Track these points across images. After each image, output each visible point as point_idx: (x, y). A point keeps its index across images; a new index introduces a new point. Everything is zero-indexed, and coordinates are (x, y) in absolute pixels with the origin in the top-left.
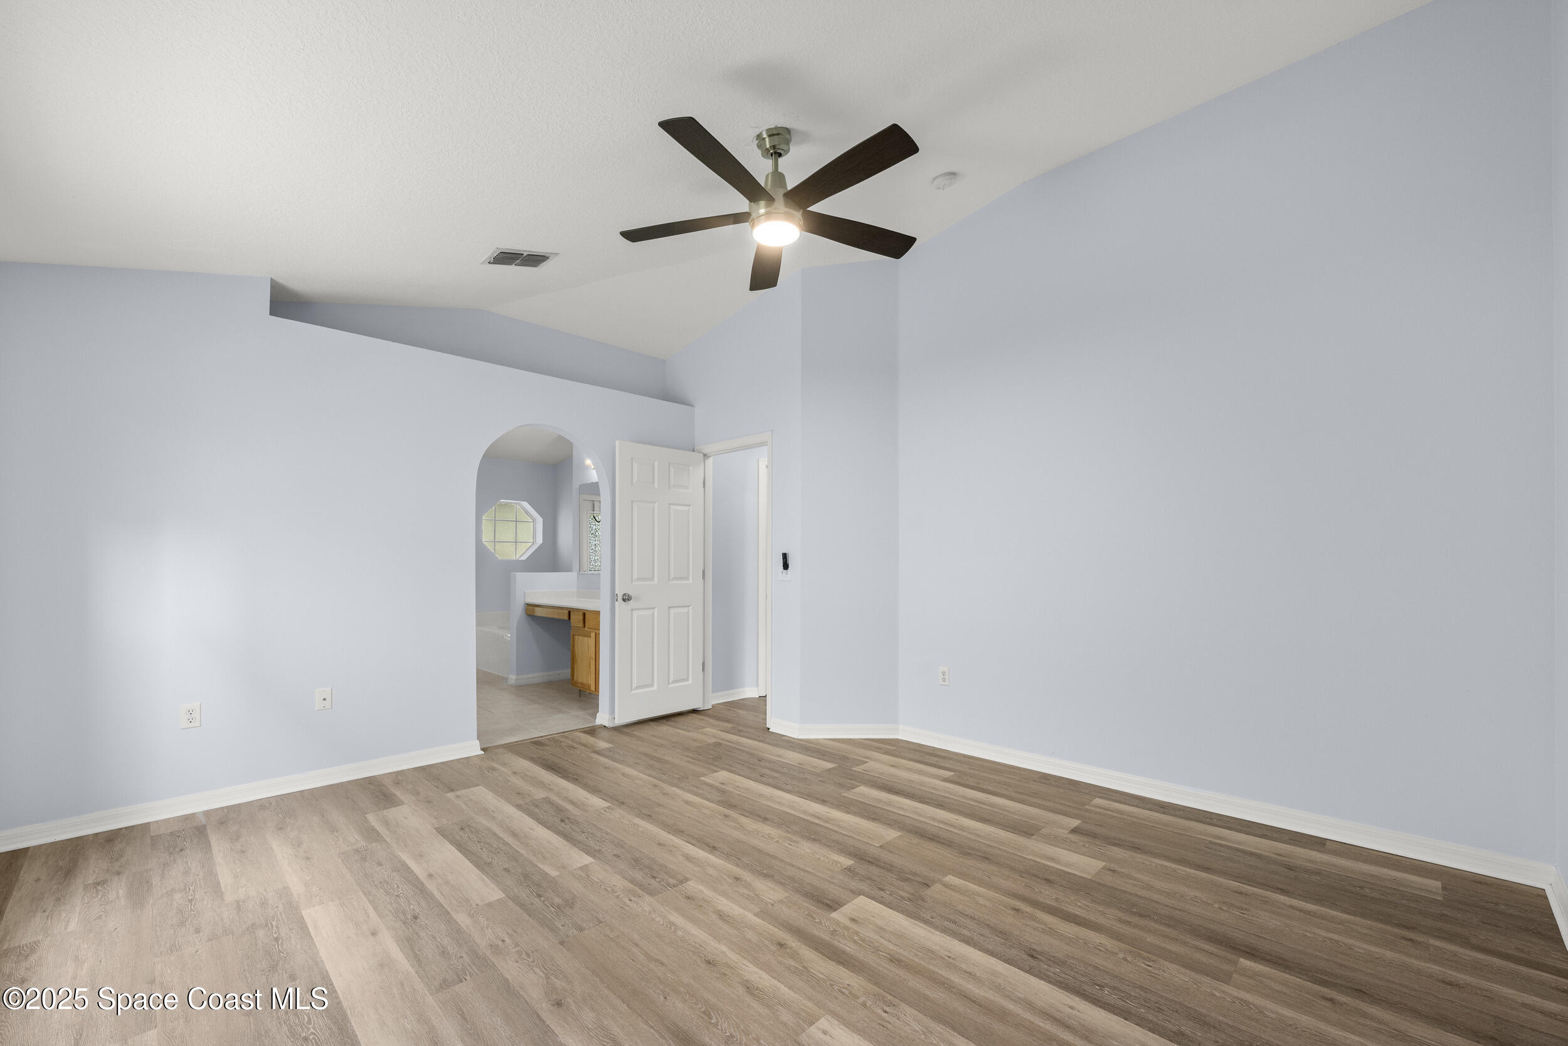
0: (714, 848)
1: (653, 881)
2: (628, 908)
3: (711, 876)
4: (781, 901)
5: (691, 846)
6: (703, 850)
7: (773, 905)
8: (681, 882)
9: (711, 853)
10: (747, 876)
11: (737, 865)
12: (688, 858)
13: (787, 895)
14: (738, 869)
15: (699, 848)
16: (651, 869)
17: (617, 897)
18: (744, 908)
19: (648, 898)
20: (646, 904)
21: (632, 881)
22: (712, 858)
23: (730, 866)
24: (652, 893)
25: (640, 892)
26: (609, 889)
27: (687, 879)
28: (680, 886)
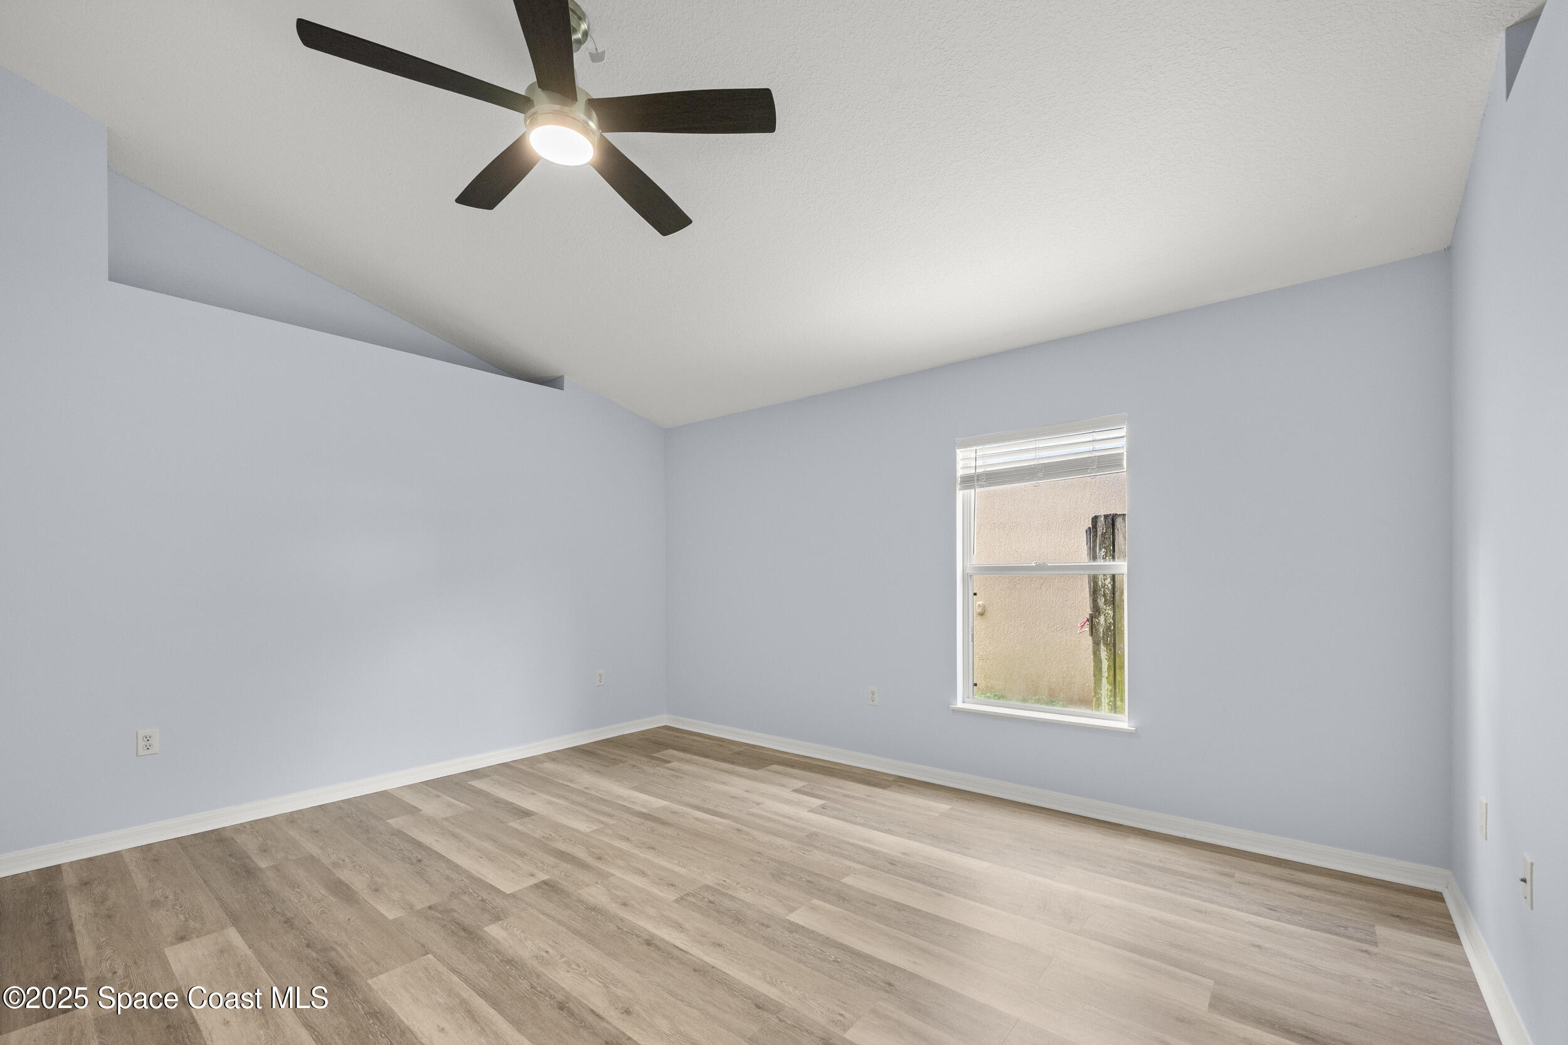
0: (649, 943)
1: (712, 898)
2: (724, 875)
3: (653, 907)
4: (588, 885)
5: (680, 947)
6: (663, 940)
7: (596, 882)
8: (682, 898)
9: (653, 936)
10: (614, 908)
11: (622, 920)
12: (680, 927)
13: (579, 891)
14: (622, 915)
15: (667, 943)
16: (719, 912)
17: (738, 883)
18: (623, 879)
19: (710, 883)
20: (710, 879)
21: (732, 898)
22: (650, 927)
23: (631, 918)
24: (708, 888)
25: (720, 888)
26: (749, 889)
27: (677, 901)
28: (683, 895)
